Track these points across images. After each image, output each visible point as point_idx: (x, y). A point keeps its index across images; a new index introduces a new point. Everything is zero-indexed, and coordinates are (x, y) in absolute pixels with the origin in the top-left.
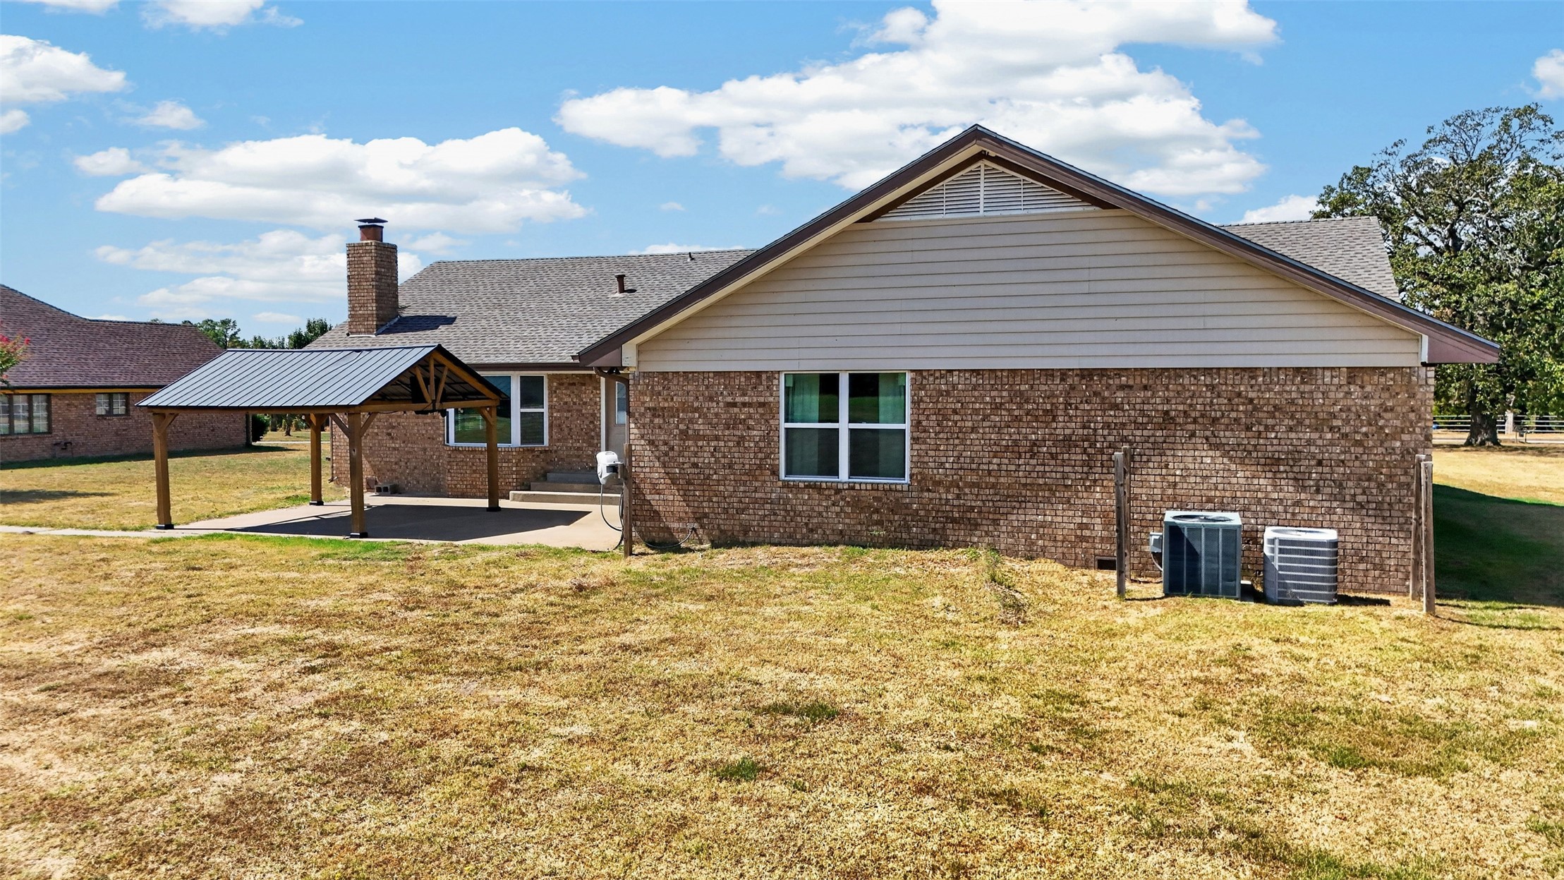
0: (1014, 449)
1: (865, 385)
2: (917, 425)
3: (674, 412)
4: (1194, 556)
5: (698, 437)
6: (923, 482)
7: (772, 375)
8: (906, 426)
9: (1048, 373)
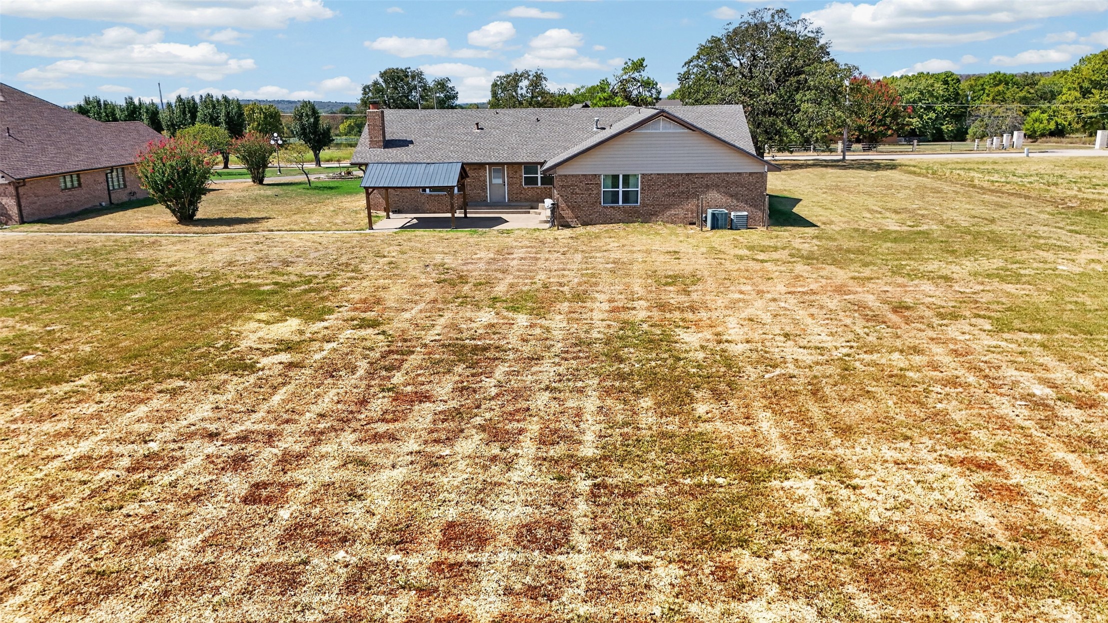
0: (669, 195)
1: (626, 178)
2: (642, 189)
3: (569, 187)
4: (718, 220)
5: (577, 194)
6: (644, 205)
7: (600, 176)
8: (639, 189)
9: (678, 174)
